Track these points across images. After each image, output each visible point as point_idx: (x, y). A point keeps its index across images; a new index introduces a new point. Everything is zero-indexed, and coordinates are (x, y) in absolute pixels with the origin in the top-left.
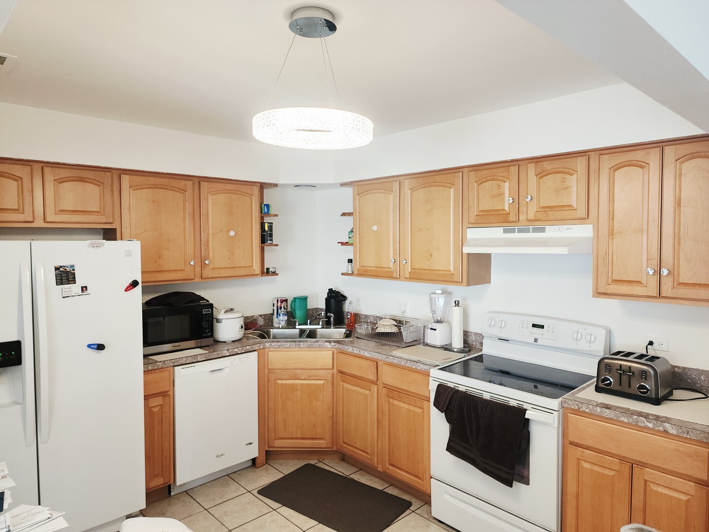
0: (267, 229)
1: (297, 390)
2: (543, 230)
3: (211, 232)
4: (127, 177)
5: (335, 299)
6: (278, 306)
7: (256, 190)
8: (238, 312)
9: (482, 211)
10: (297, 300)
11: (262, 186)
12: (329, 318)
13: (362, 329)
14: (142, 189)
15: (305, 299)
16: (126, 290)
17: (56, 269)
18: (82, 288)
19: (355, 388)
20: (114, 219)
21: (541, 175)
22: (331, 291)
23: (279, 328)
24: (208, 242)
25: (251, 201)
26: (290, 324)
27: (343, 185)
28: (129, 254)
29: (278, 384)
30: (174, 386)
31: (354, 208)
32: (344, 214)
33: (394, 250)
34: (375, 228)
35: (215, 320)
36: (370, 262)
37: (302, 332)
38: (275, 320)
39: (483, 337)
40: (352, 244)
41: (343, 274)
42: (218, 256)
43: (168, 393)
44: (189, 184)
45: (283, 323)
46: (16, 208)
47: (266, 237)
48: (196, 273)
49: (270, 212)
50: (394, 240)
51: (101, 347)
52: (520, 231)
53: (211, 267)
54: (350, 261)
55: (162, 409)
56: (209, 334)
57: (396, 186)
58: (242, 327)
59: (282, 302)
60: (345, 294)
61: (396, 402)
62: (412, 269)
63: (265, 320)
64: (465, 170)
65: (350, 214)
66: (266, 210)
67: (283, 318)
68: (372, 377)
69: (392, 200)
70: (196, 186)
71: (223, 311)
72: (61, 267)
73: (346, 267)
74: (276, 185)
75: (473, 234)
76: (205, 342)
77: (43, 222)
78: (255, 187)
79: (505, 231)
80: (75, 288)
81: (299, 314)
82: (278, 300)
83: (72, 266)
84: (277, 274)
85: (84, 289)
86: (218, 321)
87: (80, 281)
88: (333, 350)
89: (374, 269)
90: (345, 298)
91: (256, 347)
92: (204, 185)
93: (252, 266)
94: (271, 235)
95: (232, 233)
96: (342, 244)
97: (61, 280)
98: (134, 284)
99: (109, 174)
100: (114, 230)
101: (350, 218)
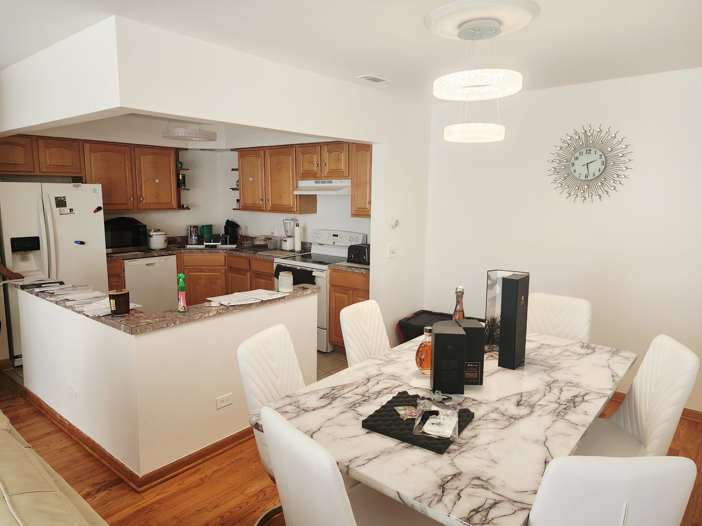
0: (181, 178)
1: (202, 279)
2: (331, 182)
3: (143, 180)
4: (88, 144)
5: (231, 227)
6: (191, 231)
7: (173, 152)
8: (162, 232)
9: (304, 171)
10: (205, 227)
11: (177, 150)
12: (226, 238)
13: (246, 244)
14: (97, 152)
15: (210, 227)
16: (94, 212)
17: (56, 198)
18: (70, 209)
19: (237, 275)
20: (81, 170)
21: (329, 152)
22: (228, 221)
23: (192, 244)
24: (141, 186)
25: (170, 159)
26: (200, 242)
27: (232, 150)
28: (95, 191)
29: (190, 275)
30: (124, 271)
31: (239, 166)
32: (233, 170)
33: (262, 193)
34: (251, 179)
35: (148, 236)
36: (249, 201)
37: (207, 246)
38: (189, 239)
39: (311, 244)
40: (238, 190)
41: (234, 209)
42: (148, 195)
43: (121, 275)
44: (128, 149)
45: (194, 241)
46: (24, 163)
47: (181, 184)
48: (135, 206)
49: (183, 167)
50: (262, 187)
51: (82, 243)
52: (322, 182)
53: (144, 202)
54: (238, 201)
55: (117, 284)
56: (145, 243)
57: (262, 153)
58: (166, 241)
59: (193, 228)
60: (239, 224)
61: (259, 280)
62: (272, 204)
63: (182, 240)
64: (297, 146)
65: (237, 170)
66: (180, 166)
67: (194, 238)
68: (247, 268)
69: (260, 161)
70: (132, 151)
71: (153, 230)
72: (58, 197)
73: (236, 205)
74: (187, 149)
75: (302, 184)
76: (142, 248)
77: (39, 172)
78: (172, 151)
79: (316, 182)
80: (66, 210)
81: (206, 236)
82: (191, 227)
83: (64, 197)
84: (190, 209)
85: (71, 210)
86: (151, 236)
87: (69, 206)
88: (225, 254)
89: (251, 205)
90: (238, 226)
91: (175, 252)
92: (138, 150)
93: (172, 202)
94: (184, 183)
95: (157, 181)
96: (233, 189)
97: (59, 205)
98: (99, 209)
99: (77, 143)
100: (82, 177)
101: (237, 172)
